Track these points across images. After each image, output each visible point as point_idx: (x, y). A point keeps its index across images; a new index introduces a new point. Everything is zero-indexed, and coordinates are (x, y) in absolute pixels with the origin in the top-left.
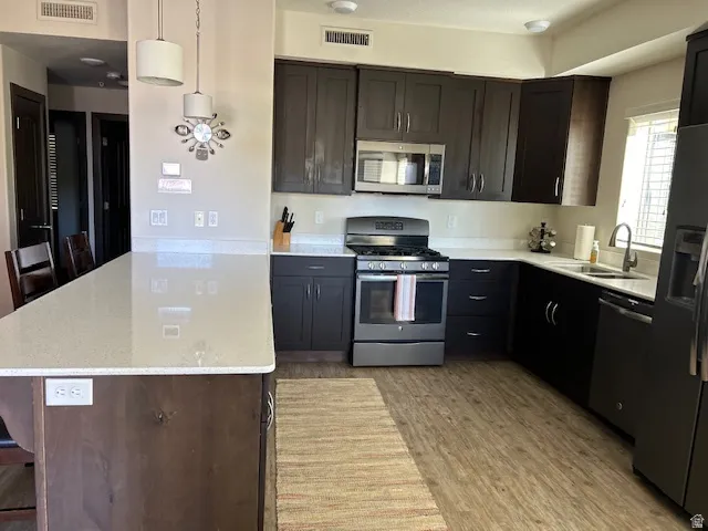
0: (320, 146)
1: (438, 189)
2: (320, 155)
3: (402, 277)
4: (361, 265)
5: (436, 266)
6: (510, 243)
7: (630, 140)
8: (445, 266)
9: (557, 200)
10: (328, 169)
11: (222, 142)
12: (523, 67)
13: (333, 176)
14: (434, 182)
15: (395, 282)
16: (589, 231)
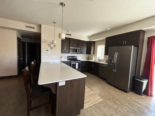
0: (65, 47)
1: (79, 53)
2: (65, 49)
3: (76, 63)
4: (72, 62)
5: (80, 62)
6: (85, 59)
7: (98, 48)
8: (81, 62)
9: (91, 54)
10: (66, 50)
11: (55, 47)
12: (87, 40)
13: (67, 51)
14: (79, 52)
15: (76, 64)
16: (94, 57)
